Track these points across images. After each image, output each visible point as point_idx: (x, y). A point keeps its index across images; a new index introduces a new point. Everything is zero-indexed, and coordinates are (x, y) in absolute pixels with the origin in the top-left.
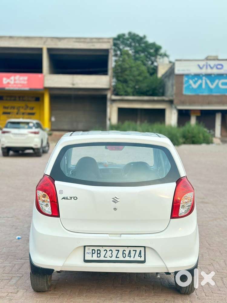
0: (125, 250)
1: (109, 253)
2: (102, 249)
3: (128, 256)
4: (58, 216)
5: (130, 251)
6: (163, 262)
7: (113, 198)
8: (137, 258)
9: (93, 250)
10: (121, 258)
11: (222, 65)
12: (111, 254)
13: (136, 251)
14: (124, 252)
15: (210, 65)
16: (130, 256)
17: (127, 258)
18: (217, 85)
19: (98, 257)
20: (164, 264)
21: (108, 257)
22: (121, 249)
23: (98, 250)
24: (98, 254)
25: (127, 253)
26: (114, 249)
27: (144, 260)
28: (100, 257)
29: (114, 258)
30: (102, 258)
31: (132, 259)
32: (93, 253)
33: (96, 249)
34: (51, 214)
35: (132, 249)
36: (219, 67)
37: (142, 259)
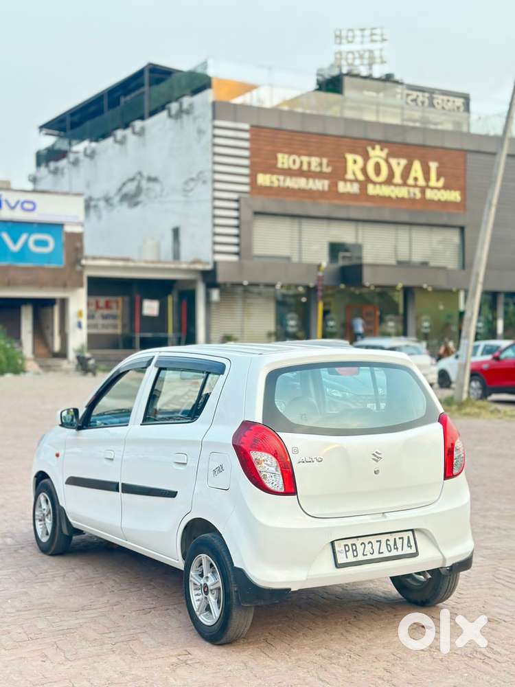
0: (388, 540)
1: (368, 547)
2: (358, 542)
3: (394, 549)
4: (295, 493)
5: (395, 539)
6: (440, 551)
7: (374, 454)
8: (407, 551)
9: (345, 546)
10: (387, 554)
11: (34, 204)
12: (372, 548)
13: (402, 538)
14: (388, 543)
15: (7, 202)
16: (397, 549)
17: (394, 553)
18: (26, 244)
19: (354, 556)
20: (440, 555)
21: (369, 554)
22: (383, 538)
23: (352, 545)
24: (353, 551)
25: (391, 543)
26: (373, 539)
27: (415, 551)
28: (357, 555)
29: (376, 555)
30: (360, 558)
31: (400, 552)
32: (346, 552)
33: (349, 542)
34: (283, 490)
35: (397, 536)
36: (27, 206)
37: (413, 550)
